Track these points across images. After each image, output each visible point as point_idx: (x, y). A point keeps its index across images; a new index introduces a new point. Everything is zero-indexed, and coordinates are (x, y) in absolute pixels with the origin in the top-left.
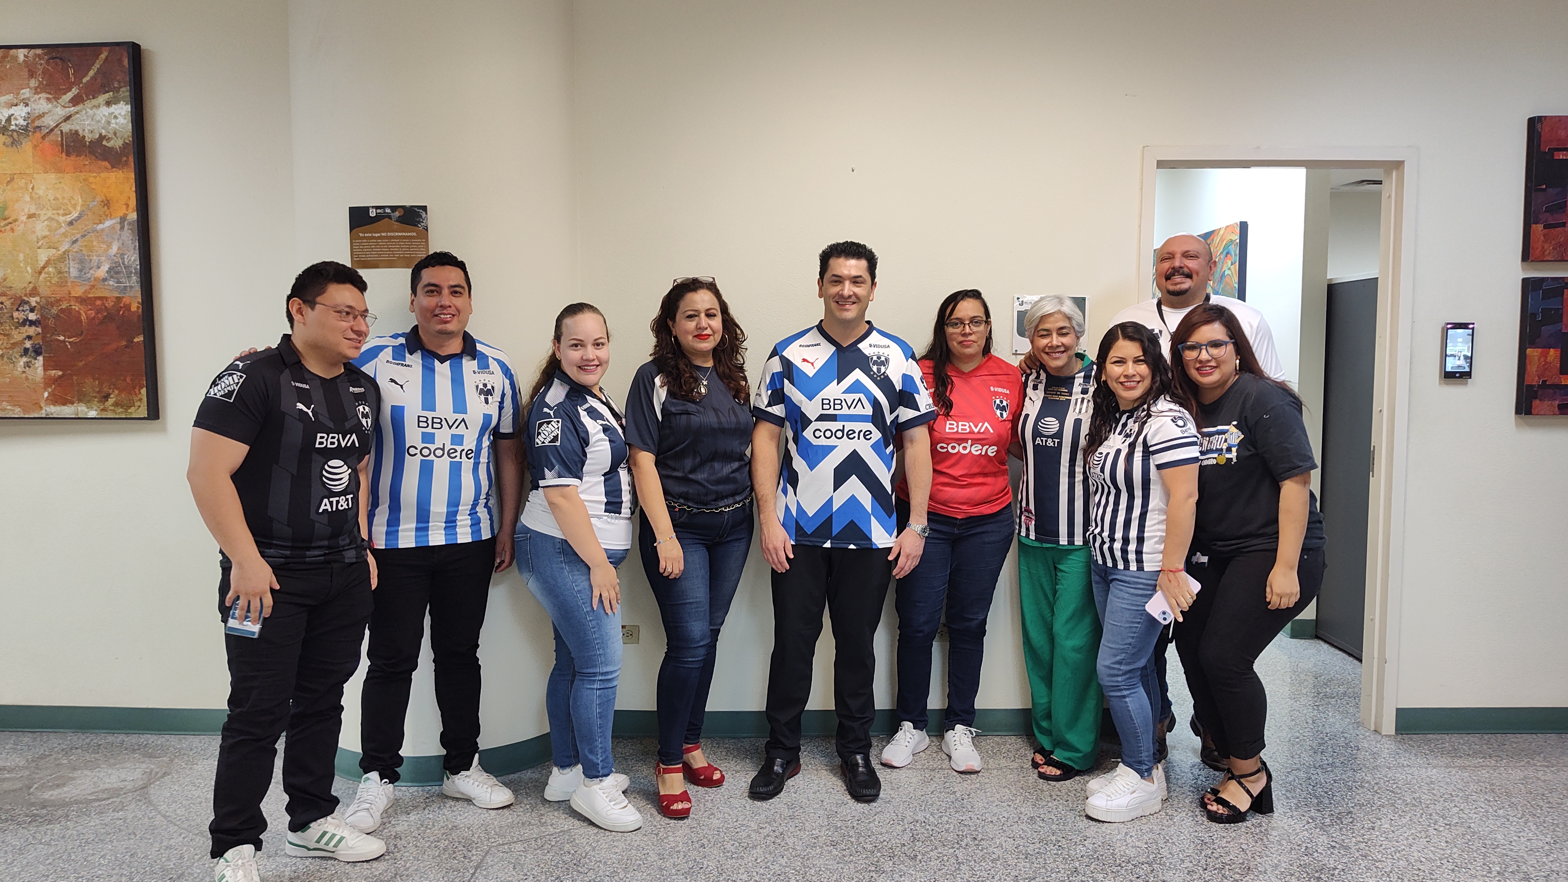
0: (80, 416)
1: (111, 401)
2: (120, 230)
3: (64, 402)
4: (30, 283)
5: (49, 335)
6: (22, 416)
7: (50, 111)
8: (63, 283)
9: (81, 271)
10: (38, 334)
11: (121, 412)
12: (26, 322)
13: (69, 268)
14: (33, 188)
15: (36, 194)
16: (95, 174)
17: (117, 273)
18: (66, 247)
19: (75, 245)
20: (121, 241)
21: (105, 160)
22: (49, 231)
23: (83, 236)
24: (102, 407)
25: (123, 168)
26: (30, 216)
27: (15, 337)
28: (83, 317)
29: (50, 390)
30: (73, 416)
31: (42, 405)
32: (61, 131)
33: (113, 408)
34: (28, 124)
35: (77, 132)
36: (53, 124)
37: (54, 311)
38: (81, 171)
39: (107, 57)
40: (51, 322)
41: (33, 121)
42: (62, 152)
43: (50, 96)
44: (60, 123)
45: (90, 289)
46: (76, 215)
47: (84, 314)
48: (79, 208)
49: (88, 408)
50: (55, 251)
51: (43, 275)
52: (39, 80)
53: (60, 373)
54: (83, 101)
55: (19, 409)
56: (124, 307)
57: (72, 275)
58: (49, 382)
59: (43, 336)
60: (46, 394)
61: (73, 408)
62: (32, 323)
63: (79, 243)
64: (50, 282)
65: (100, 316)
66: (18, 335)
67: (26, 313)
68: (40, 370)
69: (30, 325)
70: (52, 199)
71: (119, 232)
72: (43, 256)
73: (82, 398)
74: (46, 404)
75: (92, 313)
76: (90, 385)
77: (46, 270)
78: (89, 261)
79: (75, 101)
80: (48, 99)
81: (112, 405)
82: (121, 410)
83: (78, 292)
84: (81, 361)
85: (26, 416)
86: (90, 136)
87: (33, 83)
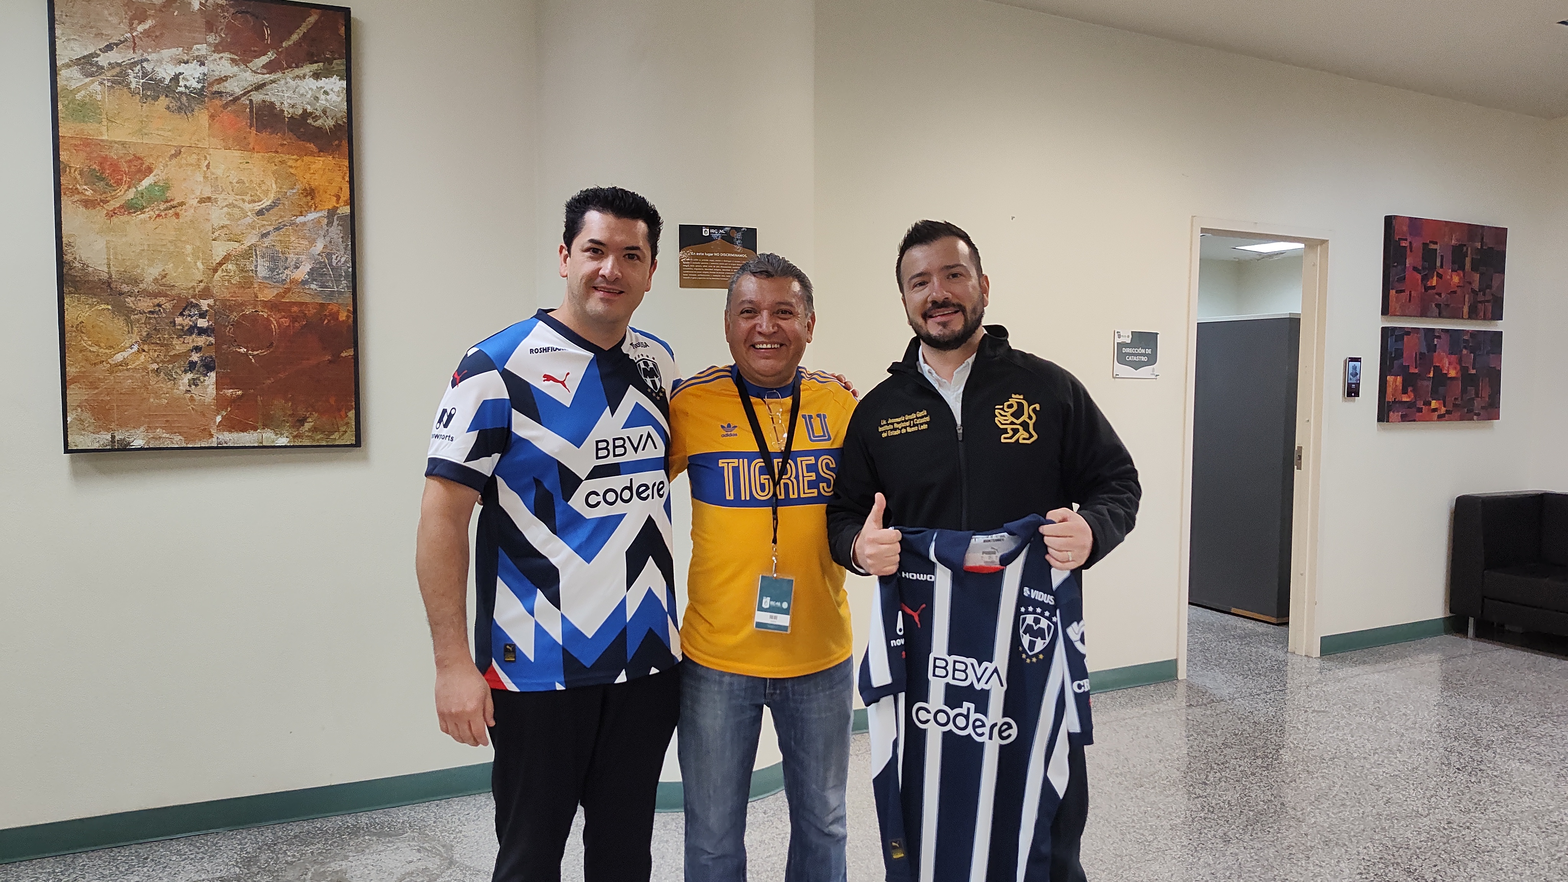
0: (264, 444)
1: (307, 426)
2: (327, 225)
3: (244, 428)
4: (201, 281)
5: (225, 346)
6: (184, 445)
7: (235, 76)
8: (247, 283)
9: (272, 270)
10: (211, 345)
11: (322, 439)
12: (193, 329)
13: (256, 266)
14: (208, 166)
15: (213, 174)
16: (295, 157)
17: (323, 275)
18: (253, 242)
19: (265, 239)
20: (328, 239)
21: (309, 141)
22: (229, 219)
23: (277, 229)
24: (295, 433)
25: (332, 153)
26: (202, 201)
27: (177, 348)
28: (274, 325)
29: (224, 413)
30: (256, 445)
31: (213, 432)
32: (251, 101)
33: (310, 434)
34: (203, 87)
35: (272, 103)
36: (238, 91)
37: (234, 316)
38: (277, 152)
39: (316, 23)
40: (229, 331)
41: (211, 84)
42: (251, 126)
43: (236, 57)
44: (249, 92)
45: (285, 293)
46: (268, 203)
47: (275, 322)
48: (272, 196)
49: (277, 434)
50: (237, 244)
51: (219, 272)
52: (220, 36)
53: (240, 393)
54: (282, 69)
55: (180, 437)
56: (329, 316)
57: (259, 275)
58: (221, 402)
59: (217, 346)
60: (219, 419)
61: (255, 434)
62: (202, 331)
63: (270, 237)
64: (229, 281)
65: (297, 324)
66: (179, 347)
67: (194, 318)
68: (211, 390)
69: (199, 334)
70: (235, 181)
71: (325, 227)
72: (220, 250)
73: (268, 423)
74: (219, 430)
75: (285, 322)
76: (279, 406)
77: (224, 267)
78: (283, 258)
79: (271, 67)
80: (233, 60)
81: (309, 430)
82: (321, 436)
83: (268, 294)
84: (269, 378)
85: (189, 446)
86: (291, 110)
87: (211, 38)
